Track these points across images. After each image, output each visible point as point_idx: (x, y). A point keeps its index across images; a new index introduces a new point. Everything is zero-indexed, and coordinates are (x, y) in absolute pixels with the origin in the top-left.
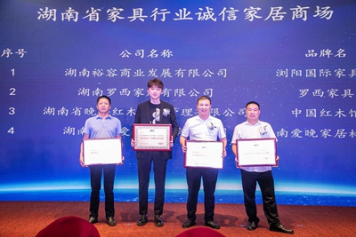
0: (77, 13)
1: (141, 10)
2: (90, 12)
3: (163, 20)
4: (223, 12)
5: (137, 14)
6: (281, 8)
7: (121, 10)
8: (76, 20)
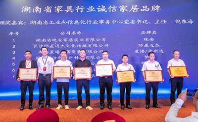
0: (40, 9)
1: (71, 7)
2: (47, 8)
3: (82, 12)
4: (110, 8)
5: (69, 9)
6: (136, 6)
7: (62, 7)
8: (40, 12)
